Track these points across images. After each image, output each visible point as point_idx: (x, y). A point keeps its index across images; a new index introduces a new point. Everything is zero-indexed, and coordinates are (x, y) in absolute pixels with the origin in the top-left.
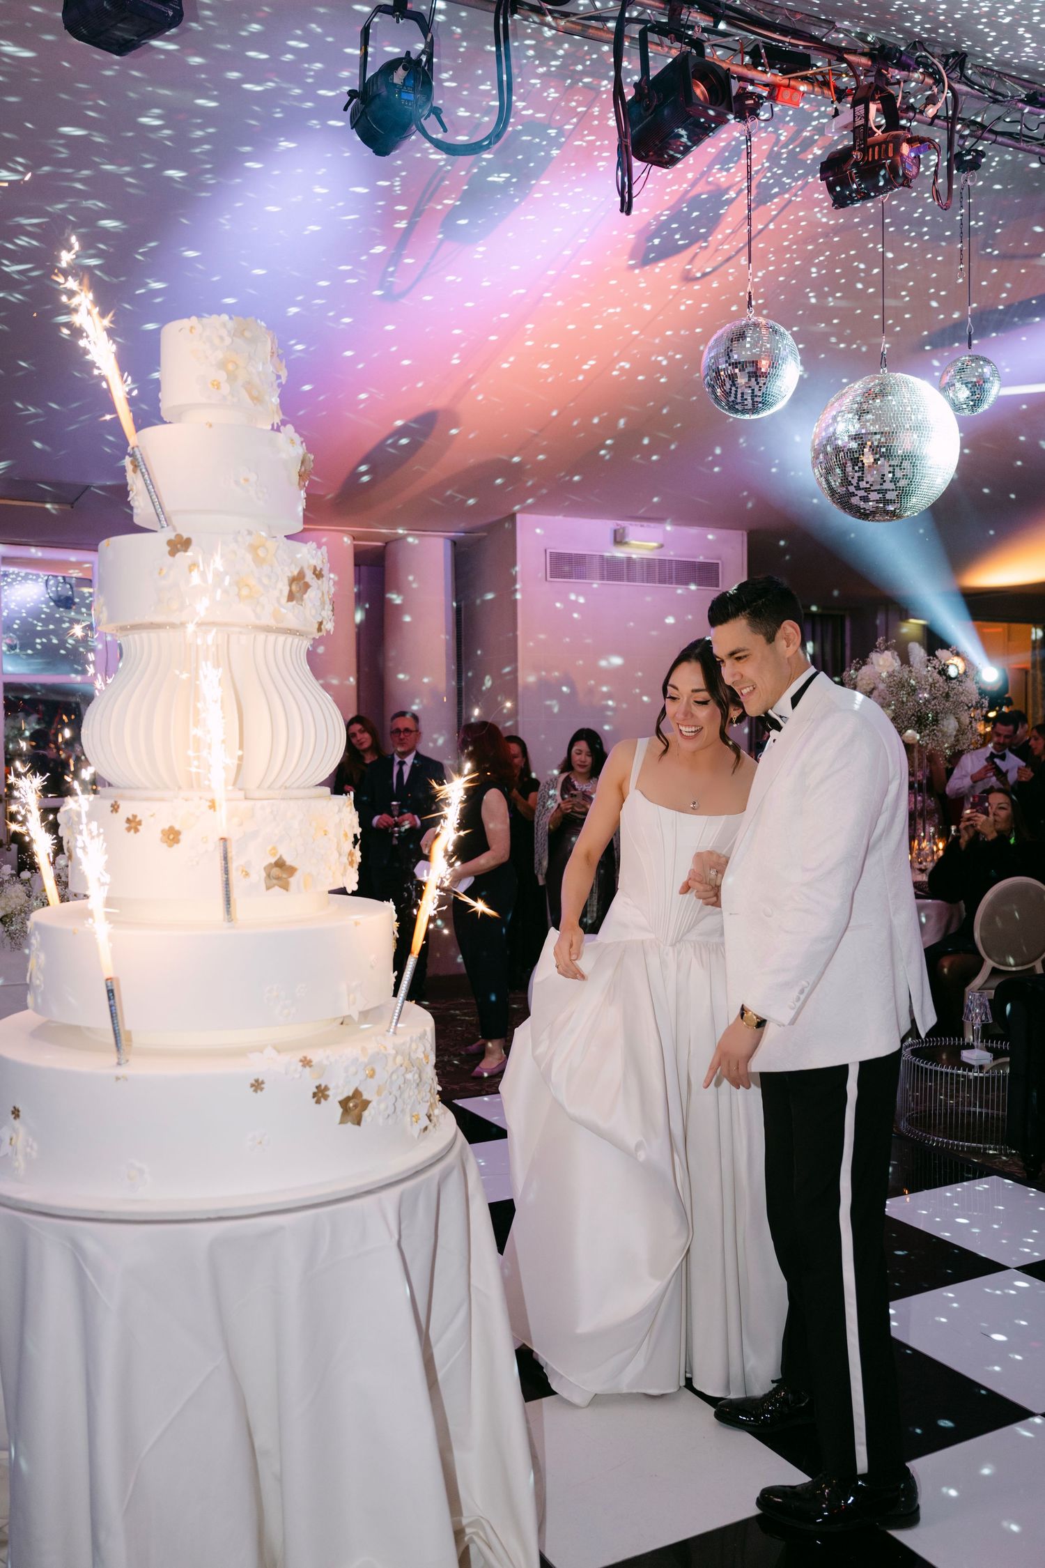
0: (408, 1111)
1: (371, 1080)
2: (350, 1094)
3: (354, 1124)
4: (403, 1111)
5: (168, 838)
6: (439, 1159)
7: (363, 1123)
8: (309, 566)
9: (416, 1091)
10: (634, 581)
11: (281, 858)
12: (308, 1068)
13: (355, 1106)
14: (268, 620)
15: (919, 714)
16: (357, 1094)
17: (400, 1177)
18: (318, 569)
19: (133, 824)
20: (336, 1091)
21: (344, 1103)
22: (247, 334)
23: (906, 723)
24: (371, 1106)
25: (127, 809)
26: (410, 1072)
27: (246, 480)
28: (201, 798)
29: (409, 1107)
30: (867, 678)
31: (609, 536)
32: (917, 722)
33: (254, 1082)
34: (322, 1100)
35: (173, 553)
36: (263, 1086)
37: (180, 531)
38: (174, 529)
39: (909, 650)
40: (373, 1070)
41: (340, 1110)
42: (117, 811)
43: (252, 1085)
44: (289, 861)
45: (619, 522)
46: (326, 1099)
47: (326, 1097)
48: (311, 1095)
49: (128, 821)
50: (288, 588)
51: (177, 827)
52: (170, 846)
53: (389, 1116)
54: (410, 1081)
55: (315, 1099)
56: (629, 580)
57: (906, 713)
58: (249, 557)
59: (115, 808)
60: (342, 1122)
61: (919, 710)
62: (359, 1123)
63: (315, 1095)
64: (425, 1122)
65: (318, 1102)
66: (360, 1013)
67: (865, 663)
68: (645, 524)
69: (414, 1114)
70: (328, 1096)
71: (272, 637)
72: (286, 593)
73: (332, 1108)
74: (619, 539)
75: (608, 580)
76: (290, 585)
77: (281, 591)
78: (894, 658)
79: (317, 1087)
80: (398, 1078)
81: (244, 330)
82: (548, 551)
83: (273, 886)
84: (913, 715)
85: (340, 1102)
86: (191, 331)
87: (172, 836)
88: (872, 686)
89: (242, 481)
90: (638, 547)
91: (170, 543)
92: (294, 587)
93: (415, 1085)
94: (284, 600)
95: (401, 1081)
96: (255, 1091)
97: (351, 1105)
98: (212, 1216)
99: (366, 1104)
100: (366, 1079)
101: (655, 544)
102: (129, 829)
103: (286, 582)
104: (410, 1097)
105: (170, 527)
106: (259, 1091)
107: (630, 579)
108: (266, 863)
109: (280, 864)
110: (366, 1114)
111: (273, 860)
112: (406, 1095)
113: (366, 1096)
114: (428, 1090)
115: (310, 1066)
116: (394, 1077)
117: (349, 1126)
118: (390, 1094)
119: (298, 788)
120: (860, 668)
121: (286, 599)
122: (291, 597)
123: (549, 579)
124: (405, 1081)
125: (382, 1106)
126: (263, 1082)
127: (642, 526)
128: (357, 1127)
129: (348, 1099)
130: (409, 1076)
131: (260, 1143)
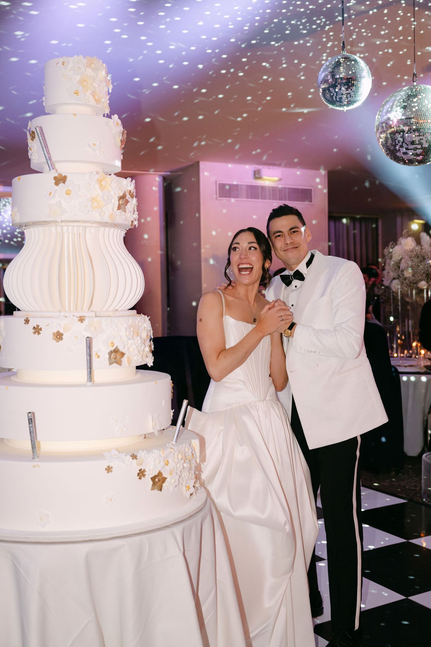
0: (184, 483)
1: (167, 466)
2: (157, 474)
3: (158, 490)
4: (182, 484)
5: (57, 337)
6: (200, 510)
7: (163, 490)
8: (127, 191)
9: (188, 473)
10: (265, 199)
11: (117, 347)
12: (135, 460)
13: (159, 480)
14: (106, 219)
15: (427, 272)
16: (160, 474)
17: (182, 519)
18: (132, 192)
19: (37, 330)
20: (150, 473)
21: (153, 479)
22: (92, 66)
23: (420, 277)
24: (167, 480)
25: (33, 323)
26: (186, 463)
27: (94, 145)
28: (74, 316)
29: (185, 482)
30: (398, 253)
31: (251, 174)
32: (426, 276)
33: (107, 468)
34: (142, 477)
35: (57, 184)
36: (112, 469)
37: (59, 171)
38: (57, 171)
39: (421, 237)
40: (168, 462)
41: (151, 483)
42: (28, 323)
43: (106, 469)
44: (121, 349)
45: (257, 166)
46: (144, 477)
47: (144, 476)
48: (137, 474)
49: (34, 328)
50: (118, 202)
51: (61, 332)
52: (58, 342)
53: (176, 486)
54: (186, 467)
55: (139, 477)
56: (262, 199)
57: (420, 272)
58: (97, 186)
59: (27, 321)
60: (152, 489)
61: (427, 270)
62: (161, 490)
63: (138, 474)
64: (192, 490)
65: (140, 478)
66: (158, 431)
67: (396, 245)
68: (271, 167)
69: (187, 486)
70: (145, 475)
71: (107, 229)
72: (117, 205)
73: (147, 481)
74: (257, 175)
75: (251, 198)
76: (119, 201)
77: (114, 204)
78: (413, 241)
79: (140, 470)
80: (180, 466)
81: (91, 63)
82: (218, 183)
83: (113, 363)
84: (424, 273)
85: (152, 478)
86: (63, 64)
87: (59, 336)
88: (401, 257)
89: (92, 145)
90: (267, 180)
91: (55, 178)
92: (121, 202)
93: (188, 470)
94: (116, 208)
95: (181, 467)
96: (108, 472)
97: (157, 480)
98: (87, 539)
99: (164, 479)
100: (164, 466)
101: (277, 179)
102: (35, 333)
103: (117, 199)
104: (185, 476)
105: (54, 170)
106: (110, 472)
107: (264, 198)
108: (109, 350)
109: (116, 351)
110: (164, 485)
111: (113, 349)
112: (183, 475)
113: (164, 475)
114: (193, 473)
115: (136, 459)
116: (178, 465)
117: (156, 491)
118: (177, 474)
119: (121, 310)
120: (394, 247)
121: (117, 209)
122: (119, 208)
123: (218, 198)
124: (184, 467)
125: (173, 481)
126: (112, 468)
127: (269, 168)
128: (160, 492)
129: (155, 477)
130: (185, 465)
131: (111, 500)
